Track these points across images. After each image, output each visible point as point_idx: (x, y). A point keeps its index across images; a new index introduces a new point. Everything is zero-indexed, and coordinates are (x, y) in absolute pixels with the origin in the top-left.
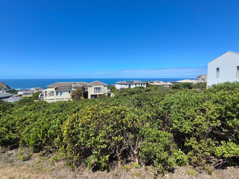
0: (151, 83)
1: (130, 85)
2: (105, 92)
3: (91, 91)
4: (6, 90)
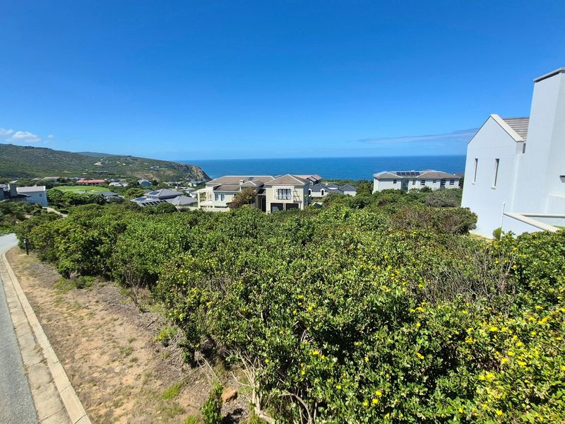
1: (405, 182)
2: (298, 200)
3: (272, 196)
4: (196, 181)
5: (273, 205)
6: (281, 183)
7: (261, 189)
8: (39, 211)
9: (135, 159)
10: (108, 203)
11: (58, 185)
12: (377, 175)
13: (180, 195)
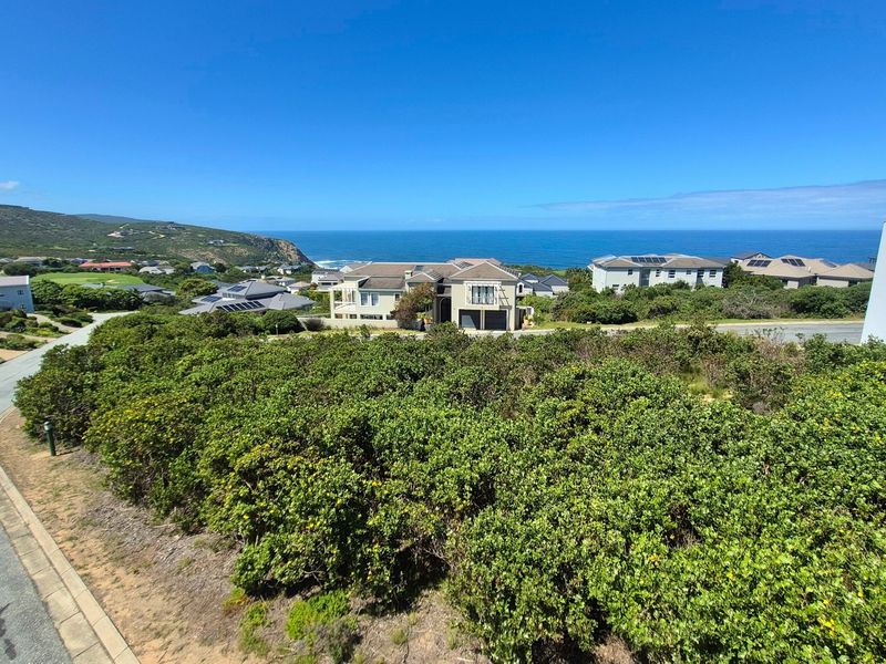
0: (758, 264)
1: (645, 273)
2: (506, 304)
3: (461, 298)
4: (291, 264)
5: (462, 312)
6: (479, 277)
7: (442, 286)
8: (22, 324)
9: (182, 228)
11: (46, 272)
13: (281, 292)
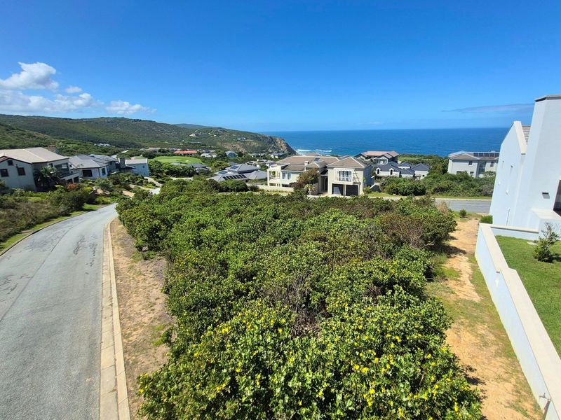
1: (482, 164)
2: (358, 181)
3: (333, 177)
4: (278, 152)
5: (334, 185)
6: (342, 165)
7: (325, 171)
8: (142, 182)
9: (224, 131)
10: (198, 174)
11: (158, 156)
12: (452, 155)
13: (257, 170)
